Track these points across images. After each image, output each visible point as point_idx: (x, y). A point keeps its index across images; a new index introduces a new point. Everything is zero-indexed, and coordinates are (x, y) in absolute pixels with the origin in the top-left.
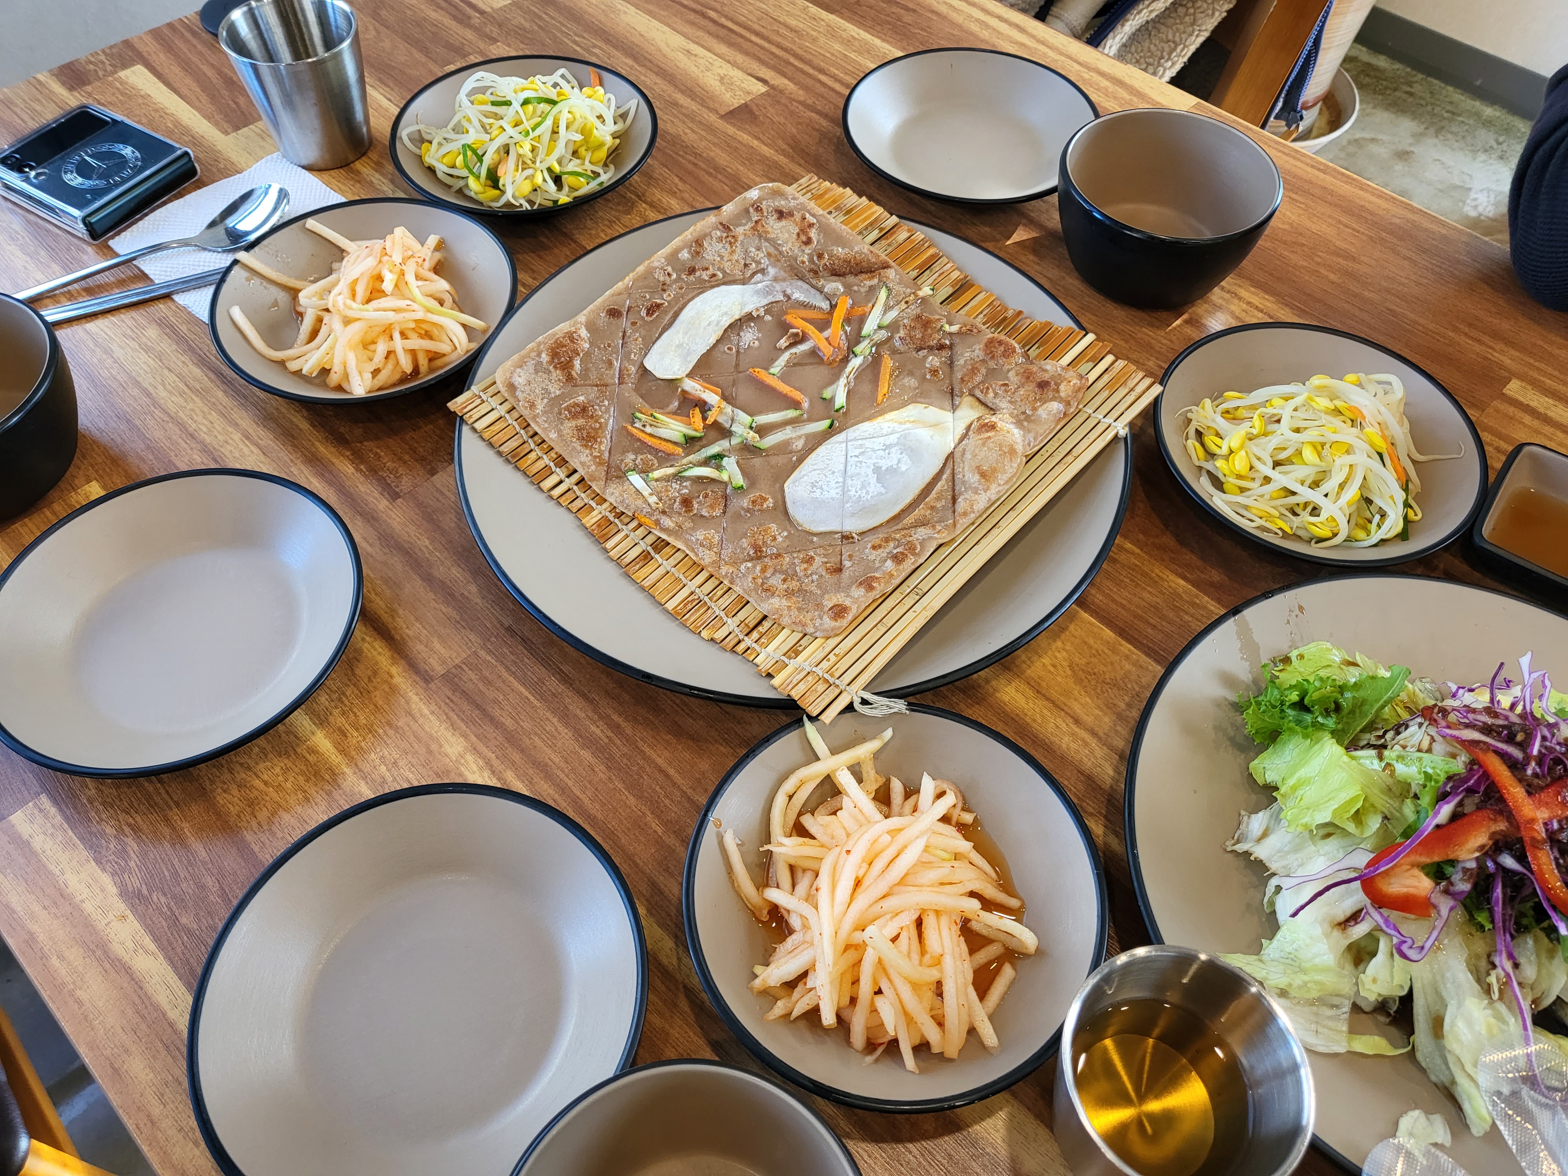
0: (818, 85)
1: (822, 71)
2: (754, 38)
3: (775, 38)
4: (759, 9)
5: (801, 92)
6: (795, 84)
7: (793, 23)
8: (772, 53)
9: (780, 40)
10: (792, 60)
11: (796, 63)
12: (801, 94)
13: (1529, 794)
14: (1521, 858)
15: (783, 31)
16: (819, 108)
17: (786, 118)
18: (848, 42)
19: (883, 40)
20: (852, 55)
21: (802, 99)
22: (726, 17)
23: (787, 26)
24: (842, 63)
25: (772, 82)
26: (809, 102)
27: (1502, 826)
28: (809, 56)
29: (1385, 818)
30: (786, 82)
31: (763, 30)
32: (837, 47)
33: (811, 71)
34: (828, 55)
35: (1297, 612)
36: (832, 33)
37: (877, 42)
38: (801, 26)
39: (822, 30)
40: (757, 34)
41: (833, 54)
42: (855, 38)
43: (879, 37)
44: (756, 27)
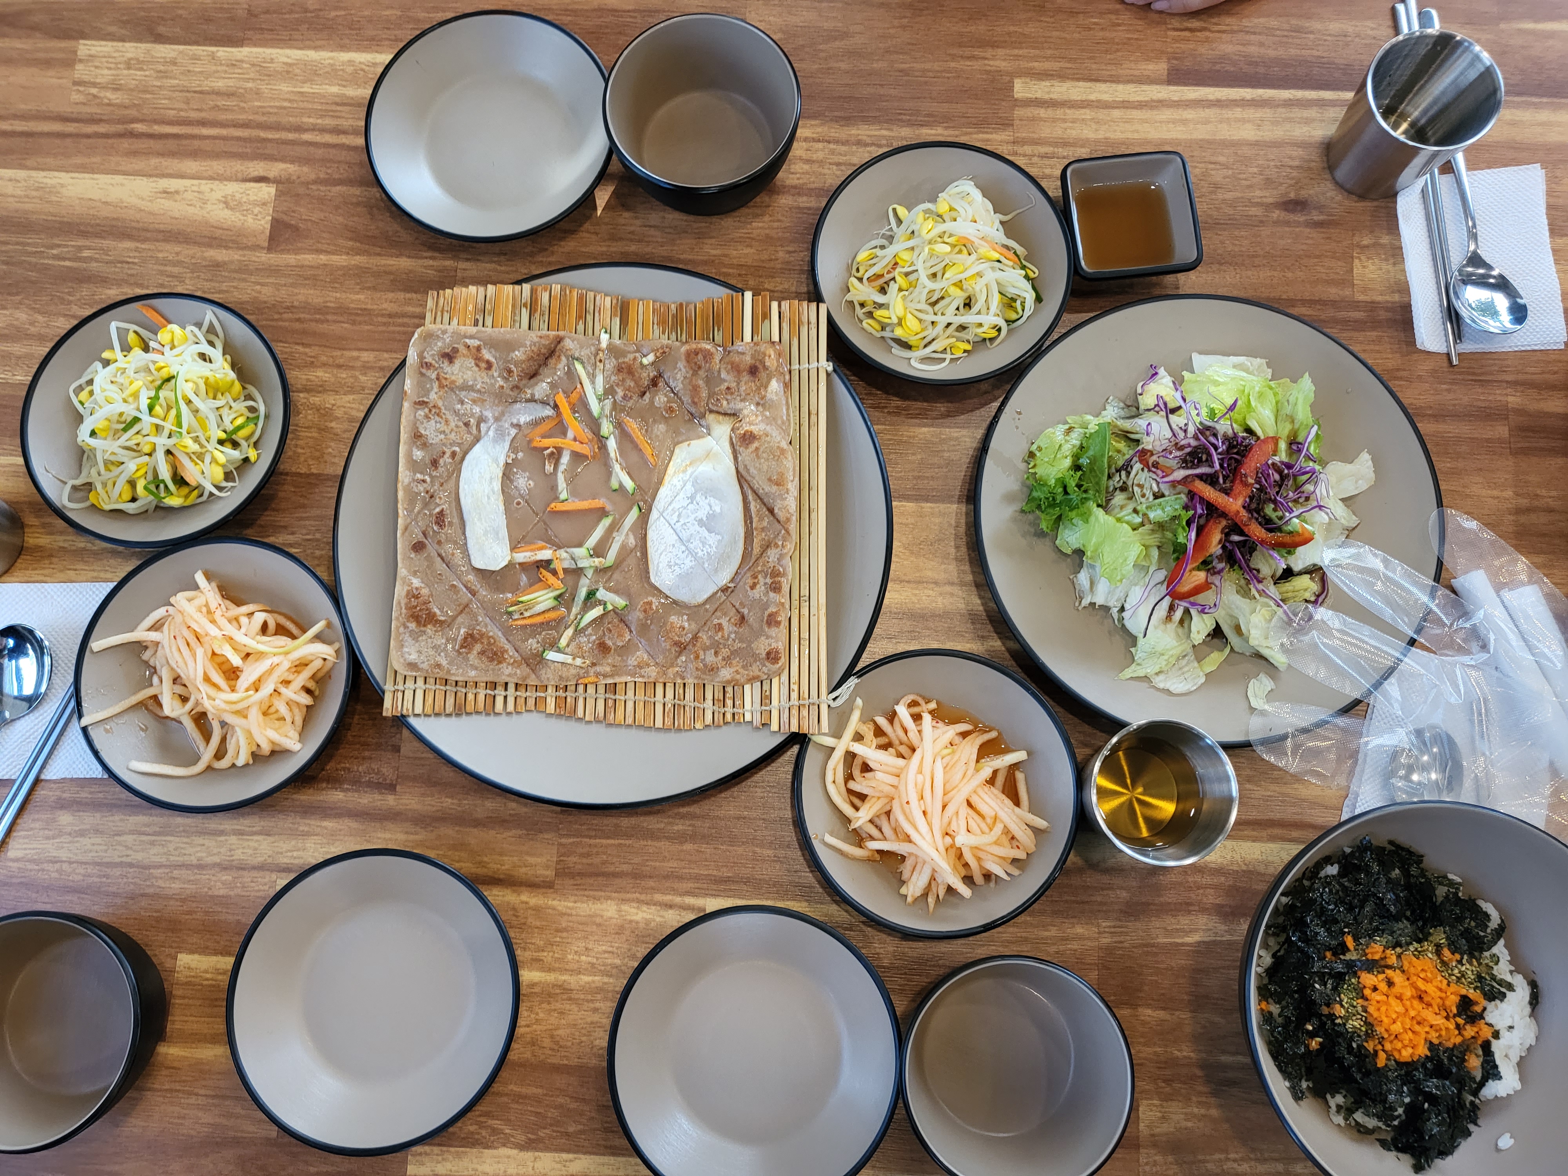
0: (312, 149)
1: (299, 129)
2: (205, 131)
3: (222, 117)
4: (174, 89)
5: (305, 169)
6: (292, 162)
7: (220, 84)
8: (239, 139)
9: (230, 116)
10: (263, 134)
11: (270, 135)
12: (306, 172)
13: (1227, 494)
14: (1241, 533)
15: (222, 102)
16: (336, 176)
17: (322, 210)
18: (287, 73)
19: (316, 48)
20: (306, 88)
21: (313, 176)
22: (156, 122)
23: (218, 93)
24: (306, 105)
25: (271, 175)
26: (322, 176)
27: (1224, 523)
28: (273, 119)
29: (1159, 547)
30: (282, 166)
31: (203, 115)
32: (285, 87)
33: (291, 136)
34: (286, 104)
35: (1018, 416)
36: (264, 71)
37: (312, 55)
38: (231, 83)
39: (252, 75)
40: (203, 123)
41: (290, 101)
42: (290, 65)
43: (309, 48)
44: (194, 115)
